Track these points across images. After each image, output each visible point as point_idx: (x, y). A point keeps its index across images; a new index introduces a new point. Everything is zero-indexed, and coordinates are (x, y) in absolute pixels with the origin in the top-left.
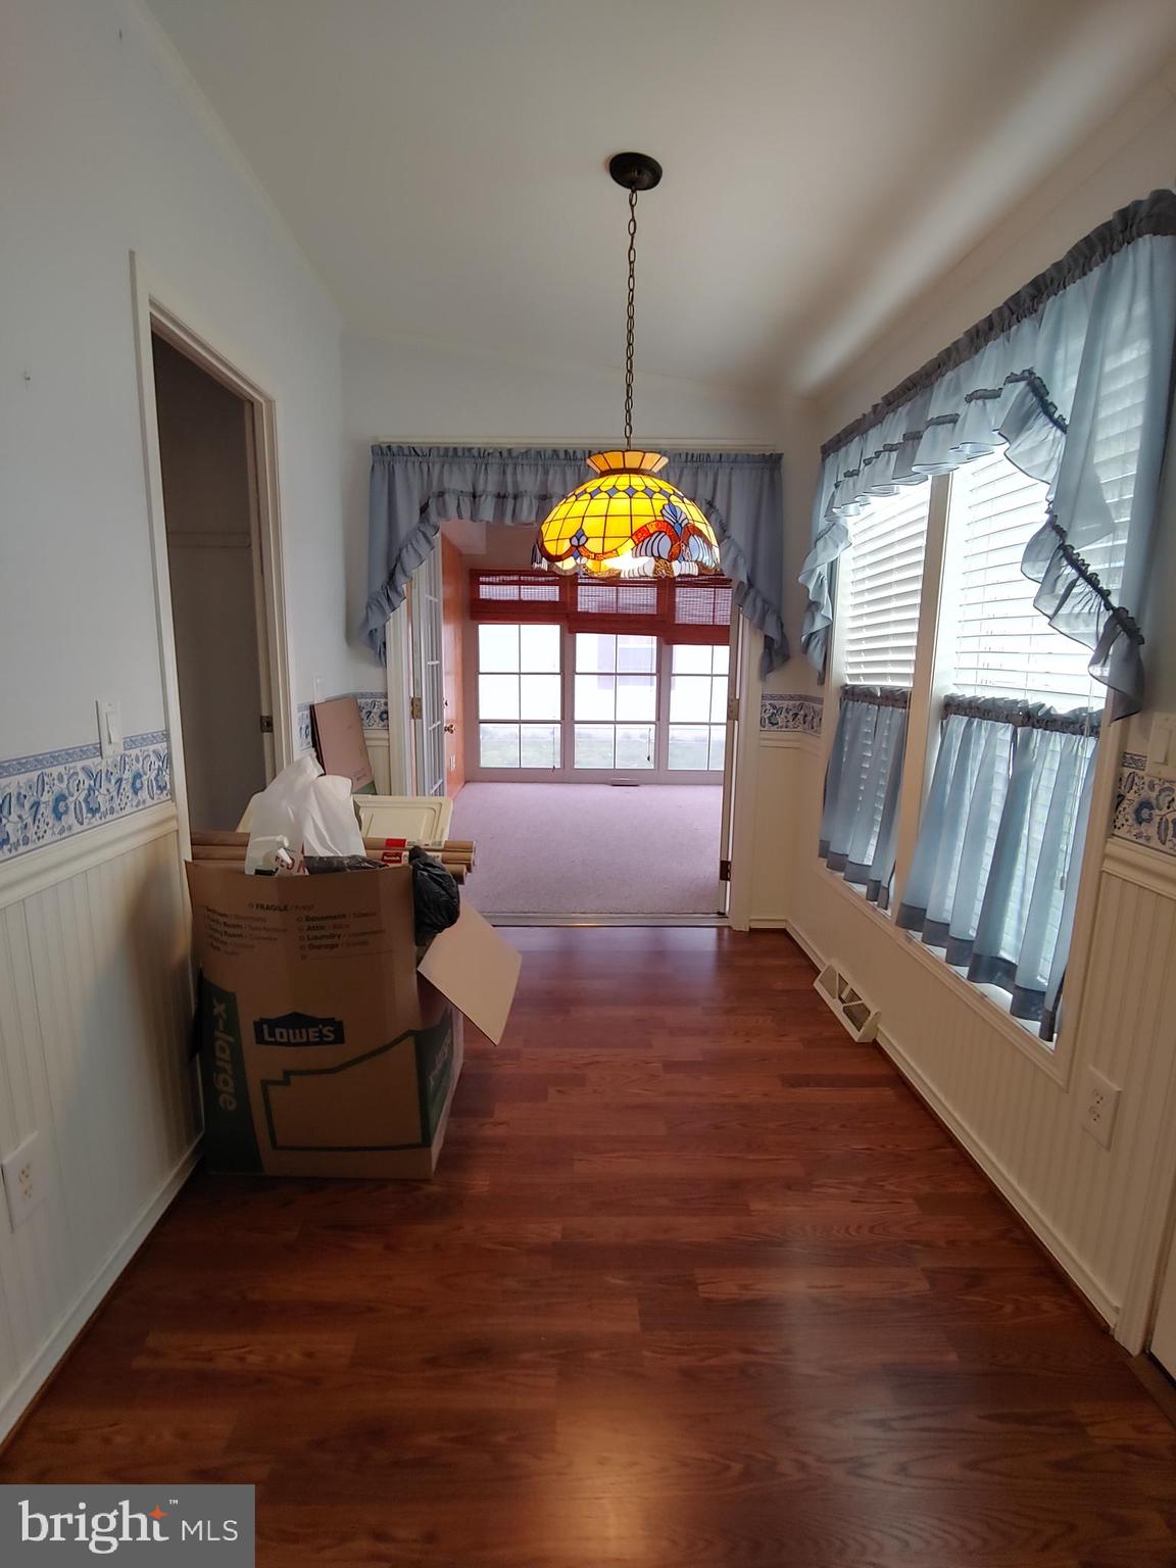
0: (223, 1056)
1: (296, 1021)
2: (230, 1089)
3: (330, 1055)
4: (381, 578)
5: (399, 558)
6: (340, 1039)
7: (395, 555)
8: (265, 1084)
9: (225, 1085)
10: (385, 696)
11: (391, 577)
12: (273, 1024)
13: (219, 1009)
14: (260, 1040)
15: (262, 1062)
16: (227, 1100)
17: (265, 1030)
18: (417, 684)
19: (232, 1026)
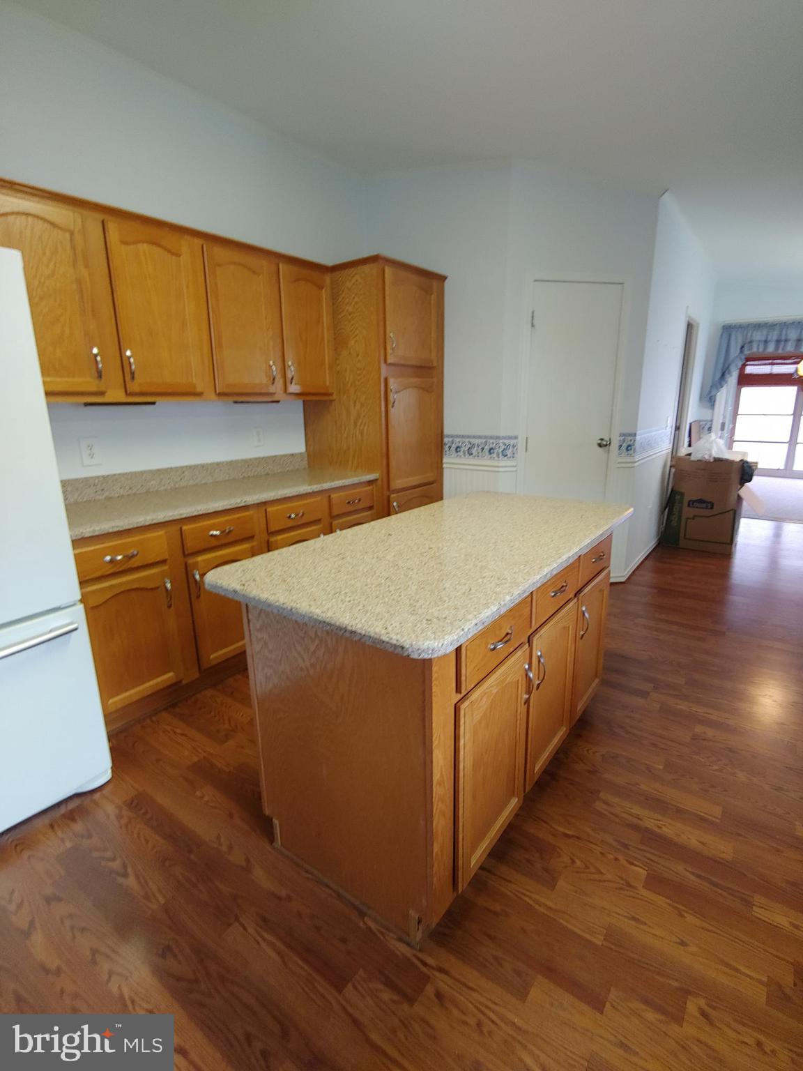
0: (676, 510)
1: (701, 501)
2: (676, 519)
3: (708, 512)
4: (718, 375)
5: (728, 367)
6: (712, 508)
7: (727, 366)
8: (687, 519)
9: (674, 519)
10: (712, 421)
11: (723, 375)
12: (694, 502)
13: (678, 497)
14: (689, 505)
15: (688, 512)
16: (674, 523)
17: (691, 503)
18: (724, 417)
19: (681, 502)
